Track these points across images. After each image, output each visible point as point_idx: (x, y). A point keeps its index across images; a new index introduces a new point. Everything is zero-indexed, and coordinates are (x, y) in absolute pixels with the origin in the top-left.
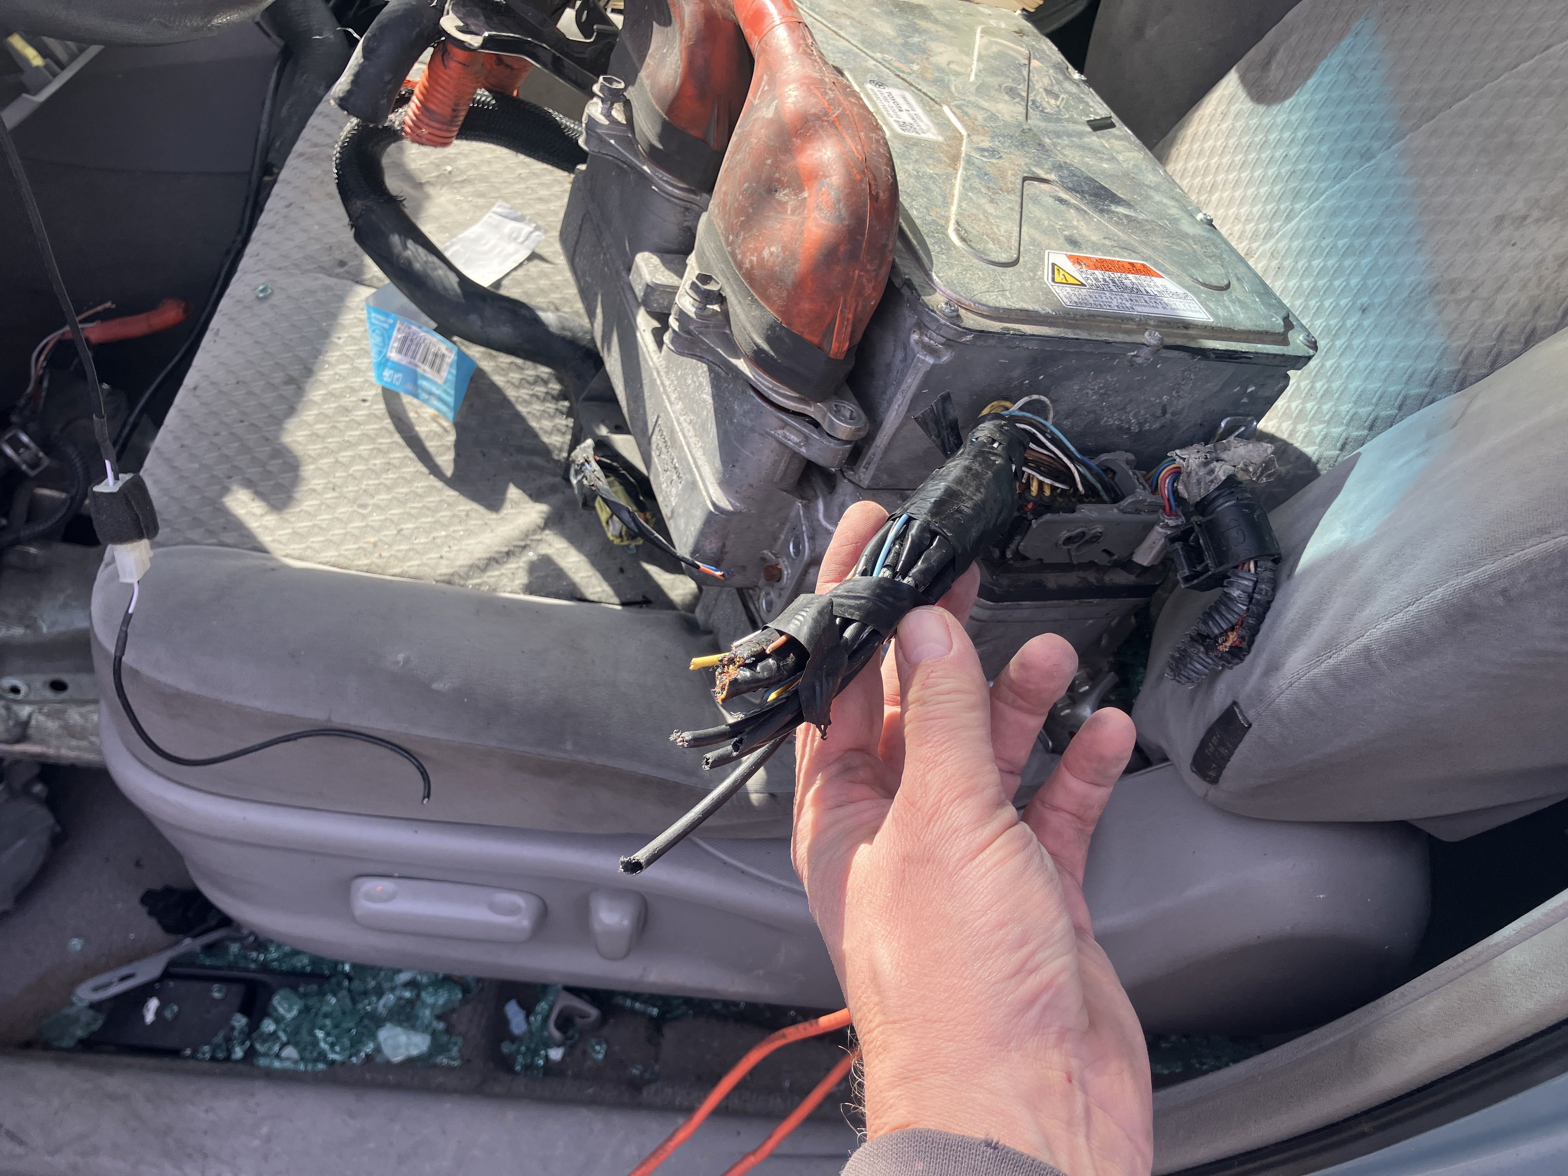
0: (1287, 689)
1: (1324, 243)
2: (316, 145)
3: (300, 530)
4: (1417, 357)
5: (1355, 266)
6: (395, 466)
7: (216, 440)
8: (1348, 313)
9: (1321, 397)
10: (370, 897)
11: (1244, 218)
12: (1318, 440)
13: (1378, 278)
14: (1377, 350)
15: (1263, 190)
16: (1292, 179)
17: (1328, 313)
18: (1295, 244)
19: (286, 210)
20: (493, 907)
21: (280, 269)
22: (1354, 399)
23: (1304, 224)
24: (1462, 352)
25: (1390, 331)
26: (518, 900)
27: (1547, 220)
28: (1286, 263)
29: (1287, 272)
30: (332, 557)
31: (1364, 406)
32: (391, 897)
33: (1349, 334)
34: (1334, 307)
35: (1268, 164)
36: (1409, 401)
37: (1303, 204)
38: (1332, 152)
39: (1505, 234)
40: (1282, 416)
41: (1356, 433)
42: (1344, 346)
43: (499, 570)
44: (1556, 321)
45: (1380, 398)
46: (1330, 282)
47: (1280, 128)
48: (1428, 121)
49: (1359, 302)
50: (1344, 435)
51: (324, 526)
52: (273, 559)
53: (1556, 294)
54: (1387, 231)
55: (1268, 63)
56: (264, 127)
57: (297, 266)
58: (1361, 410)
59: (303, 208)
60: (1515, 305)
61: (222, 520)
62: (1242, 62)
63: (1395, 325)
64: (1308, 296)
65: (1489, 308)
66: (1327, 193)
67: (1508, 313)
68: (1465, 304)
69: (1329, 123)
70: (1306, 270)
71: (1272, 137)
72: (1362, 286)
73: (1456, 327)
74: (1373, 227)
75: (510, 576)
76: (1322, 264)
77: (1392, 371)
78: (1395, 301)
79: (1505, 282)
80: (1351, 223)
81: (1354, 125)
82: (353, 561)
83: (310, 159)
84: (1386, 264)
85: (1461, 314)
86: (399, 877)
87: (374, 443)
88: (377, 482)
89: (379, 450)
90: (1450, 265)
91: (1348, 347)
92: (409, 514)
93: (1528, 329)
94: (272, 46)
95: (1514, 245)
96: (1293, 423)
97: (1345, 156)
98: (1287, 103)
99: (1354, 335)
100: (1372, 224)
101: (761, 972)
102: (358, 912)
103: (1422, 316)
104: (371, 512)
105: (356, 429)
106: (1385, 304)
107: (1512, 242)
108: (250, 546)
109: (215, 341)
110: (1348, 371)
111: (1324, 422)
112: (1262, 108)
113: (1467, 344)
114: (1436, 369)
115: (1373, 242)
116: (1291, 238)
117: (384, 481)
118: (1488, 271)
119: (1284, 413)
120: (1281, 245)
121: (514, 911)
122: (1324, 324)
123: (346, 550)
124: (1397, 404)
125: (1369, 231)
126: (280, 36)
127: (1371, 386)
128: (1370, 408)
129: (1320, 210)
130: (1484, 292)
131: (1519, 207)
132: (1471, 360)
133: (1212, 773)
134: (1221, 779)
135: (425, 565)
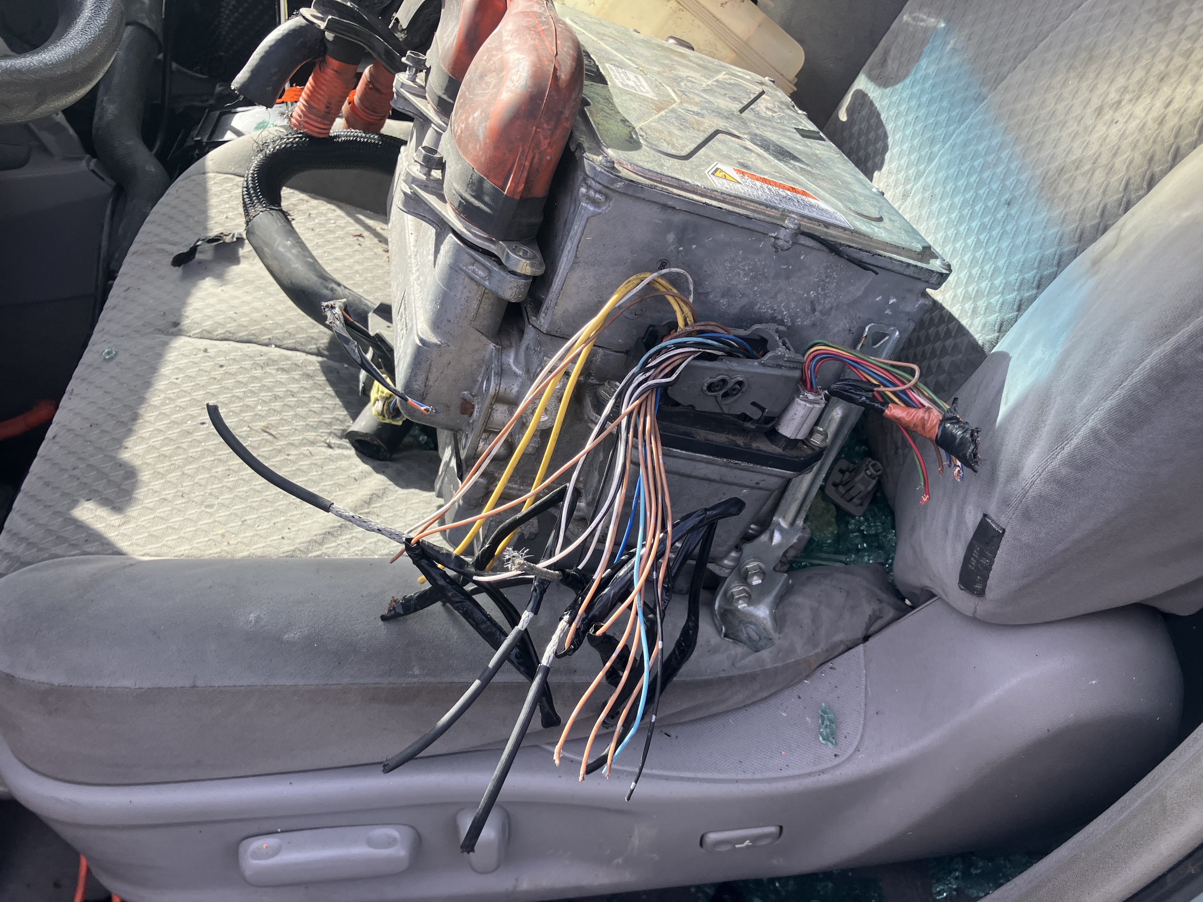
0: (1030, 488)
1: (963, 168)
2: (146, 244)
3: (155, 533)
4: (1062, 223)
5: (992, 176)
6: (234, 471)
7: (76, 472)
8: (996, 209)
9: (992, 276)
10: (256, 855)
11: (895, 171)
12: (997, 309)
13: (1013, 178)
14: (1027, 228)
15: (905, 147)
16: (925, 132)
17: (980, 215)
18: (940, 175)
19: (125, 293)
20: (371, 843)
21: (122, 336)
22: (1019, 269)
23: (943, 160)
24: (1098, 208)
25: (1035, 211)
26: (393, 832)
27: (1138, 99)
28: (937, 191)
29: (939, 197)
30: (185, 550)
31: (1028, 272)
32: (276, 851)
33: (1001, 224)
34: (984, 209)
35: (904, 128)
36: (1064, 258)
37: (939, 146)
38: (952, 104)
39: (1107, 117)
40: (962, 301)
41: (1027, 295)
42: (1000, 233)
43: (335, 541)
44: (1169, 164)
45: (1040, 261)
46: (976, 192)
47: (907, 100)
48: (1020, 62)
49: (1003, 199)
50: (1018, 298)
51: (176, 527)
52: (132, 559)
53: (1163, 144)
54: (1011, 144)
55: (885, 61)
56: (104, 244)
57: (137, 332)
58: (1026, 276)
59: (139, 289)
60: (1131, 162)
61: (84, 534)
62: (866, 67)
63: (1037, 206)
64: (960, 209)
65: (1110, 170)
66: (956, 133)
67: (1128, 168)
68: (1089, 175)
69: (944, 86)
70: (954, 191)
71: (903, 108)
72: (1002, 187)
73: (1088, 192)
74: (999, 144)
75: (345, 545)
76: (965, 183)
77: (1044, 239)
78: (1032, 189)
79: (1118, 149)
80: (980, 148)
81: (963, 82)
82: (204, 551)
83: (142, 254)
84: (1016, 167)
85: (1089, 181)
86: (282, 832)
87: (214, 456)
88: (220, 485)
89: (220, 460)
90: (1069, 152)
91: (1004, 233)
92: (251, 507)
93: (1147, 176)
94: (107, 186)
95: (1116, 123)
96: (973, 302)
97: (963, 103)
98: (907, 81)
99: (1006, 224)
100: (997, 143)
101: (620, 860)
102: (247, 873)
103: (1058, 193)
104: (217, 511)
105: (198, 447)
106: (1024, 194)
107: (1115, 121)
108: (110, 552)
109: (70, 399)
110: (1008, 250)
111: (999, 293)
112: (888, 90)
113: (1100, 201)
114: (1080, 227)
115: (1002, 155)
116: (936, 172)
117: (225, 484)
118: (1101, 145)
119: (963, 298)
120: (929, 180)
121: (391, 842)
122: (979, 223)
123: (197, 543)
124: (1055, 262)
125: (996, 149)
126: (112, 178)
127: (1031, 255)
128: (1035, 271)
129: (953, 146)
130: (1103, 160)
131: (1113, 96)
132: (1107, 213)
133: (978, 586)
134: (987, 590)
135: (270, 546)
